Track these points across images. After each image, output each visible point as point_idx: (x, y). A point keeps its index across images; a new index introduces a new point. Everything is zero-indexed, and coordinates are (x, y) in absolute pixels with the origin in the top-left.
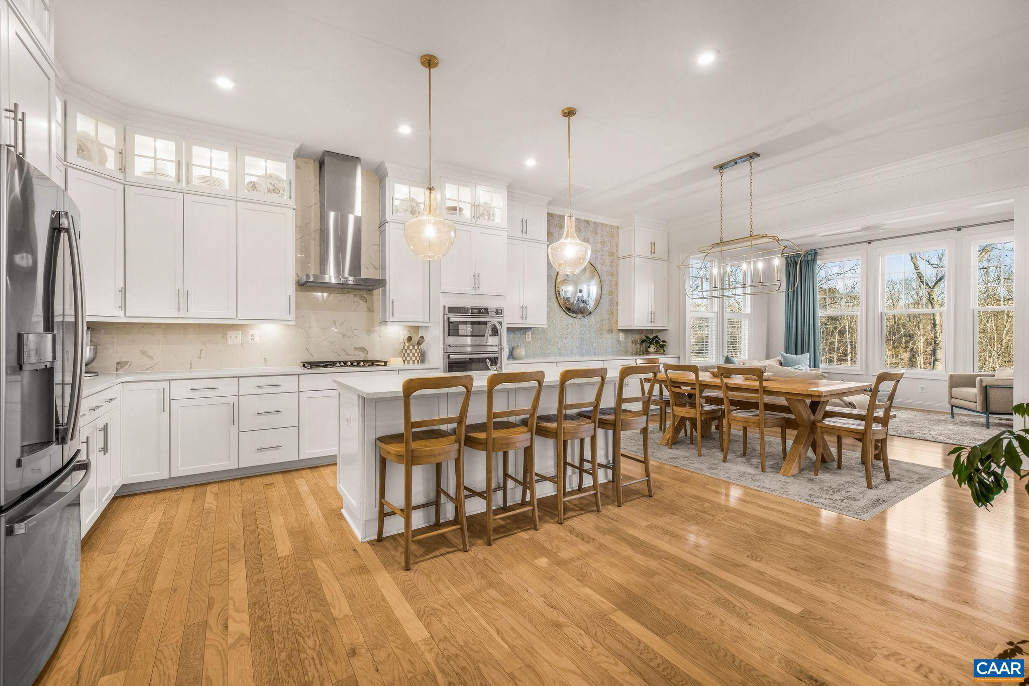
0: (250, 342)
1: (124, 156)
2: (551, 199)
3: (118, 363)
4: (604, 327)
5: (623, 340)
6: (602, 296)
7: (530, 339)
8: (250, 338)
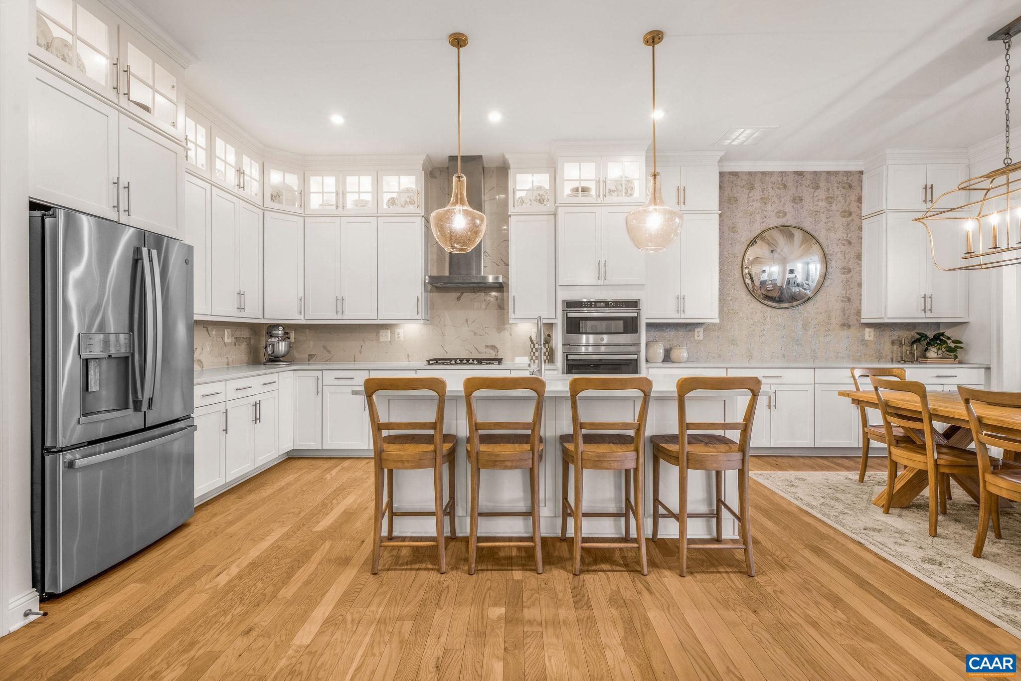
0: (397, 339)
1: (304, 194)
2: (722, 154)
3: (309, 355)
4: (833, 320)
5: (872, 338)
6: (827, 276)
7: (701, 338)
8: (396, 336)
